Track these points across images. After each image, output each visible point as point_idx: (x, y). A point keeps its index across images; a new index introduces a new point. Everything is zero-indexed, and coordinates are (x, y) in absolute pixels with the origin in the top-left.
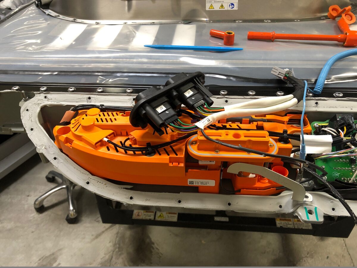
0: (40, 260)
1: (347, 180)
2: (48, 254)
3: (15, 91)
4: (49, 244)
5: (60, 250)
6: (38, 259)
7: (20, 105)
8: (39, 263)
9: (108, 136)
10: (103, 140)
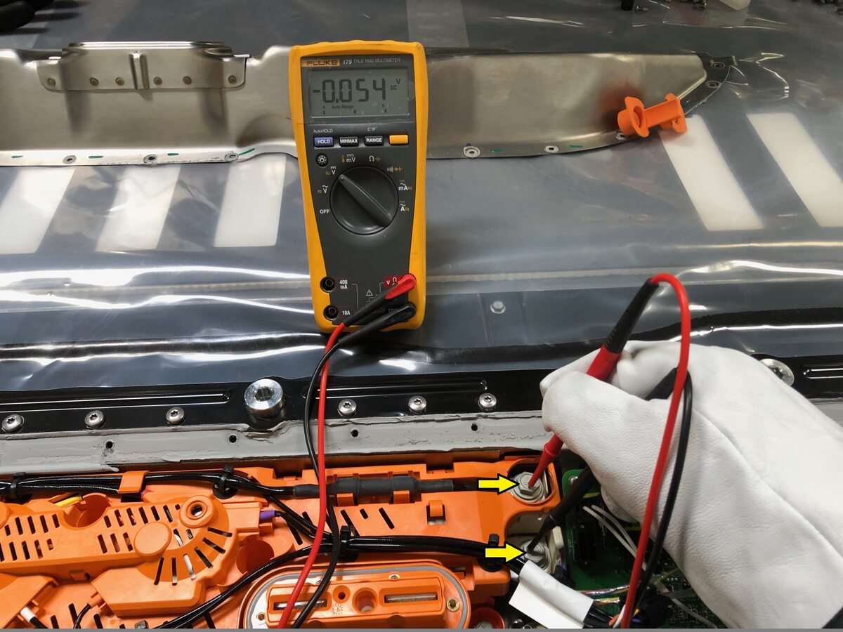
9: (33, 601)
10: (19, 616)
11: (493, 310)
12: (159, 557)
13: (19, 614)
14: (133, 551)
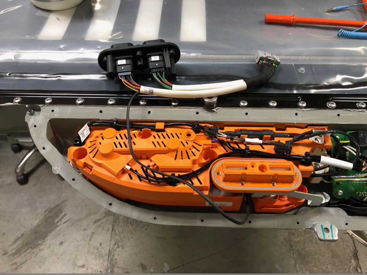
0: (45, 212)
1: (362, 194)
2: (53, 206)
3: (17, 104)
4: (53, 197)
5: (64, 201)
6: (44, 211)
7: (26, 121)
8: (45, 215)
9: (129, 163)
10: (124, 168)
11: (300, 71)
12: (176, 150)
13: (125, 167)
14: (166, 147)
